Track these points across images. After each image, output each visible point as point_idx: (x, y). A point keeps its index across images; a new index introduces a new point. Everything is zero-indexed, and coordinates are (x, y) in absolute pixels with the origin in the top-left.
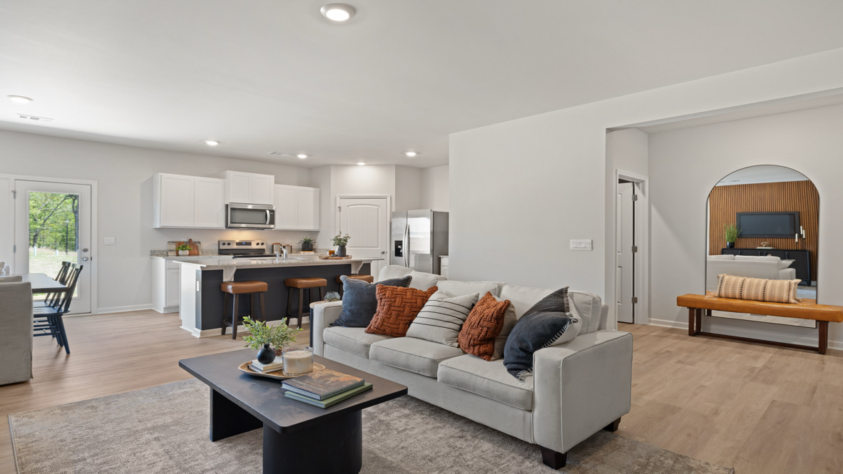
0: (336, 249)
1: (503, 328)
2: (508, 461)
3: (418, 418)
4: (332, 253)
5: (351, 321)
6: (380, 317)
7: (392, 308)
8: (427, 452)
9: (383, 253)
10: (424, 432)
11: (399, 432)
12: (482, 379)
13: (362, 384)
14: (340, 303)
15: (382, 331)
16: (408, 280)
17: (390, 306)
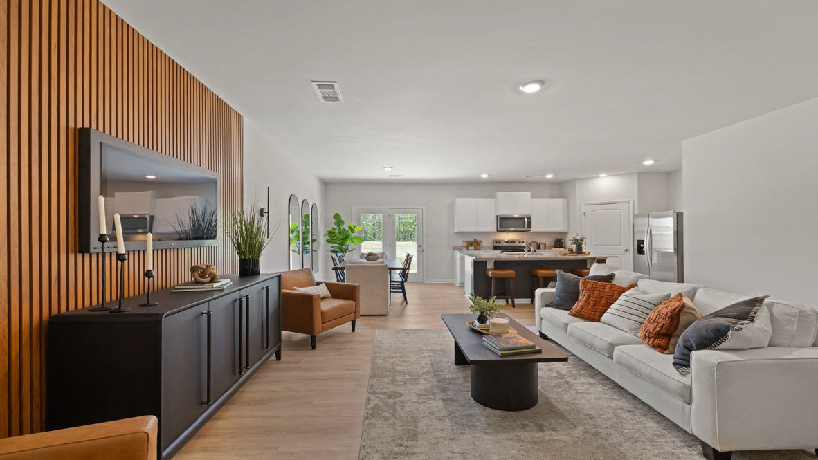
0: (574, 247)
1: (679, 326)
2: (666, 442)
3: (600, 388)
4: (571, 250)
5: (560, 305)
6: (580, 304)
7: (591, 298)
8: (592, 412)
9: (627, 250)
10: (599, 398)
11: (577, 393)
12: (646, 367)
13: (534, 347)
14: (554, 290)
15: (579, 315)
16: (611, 277)
17: (589, 296)
